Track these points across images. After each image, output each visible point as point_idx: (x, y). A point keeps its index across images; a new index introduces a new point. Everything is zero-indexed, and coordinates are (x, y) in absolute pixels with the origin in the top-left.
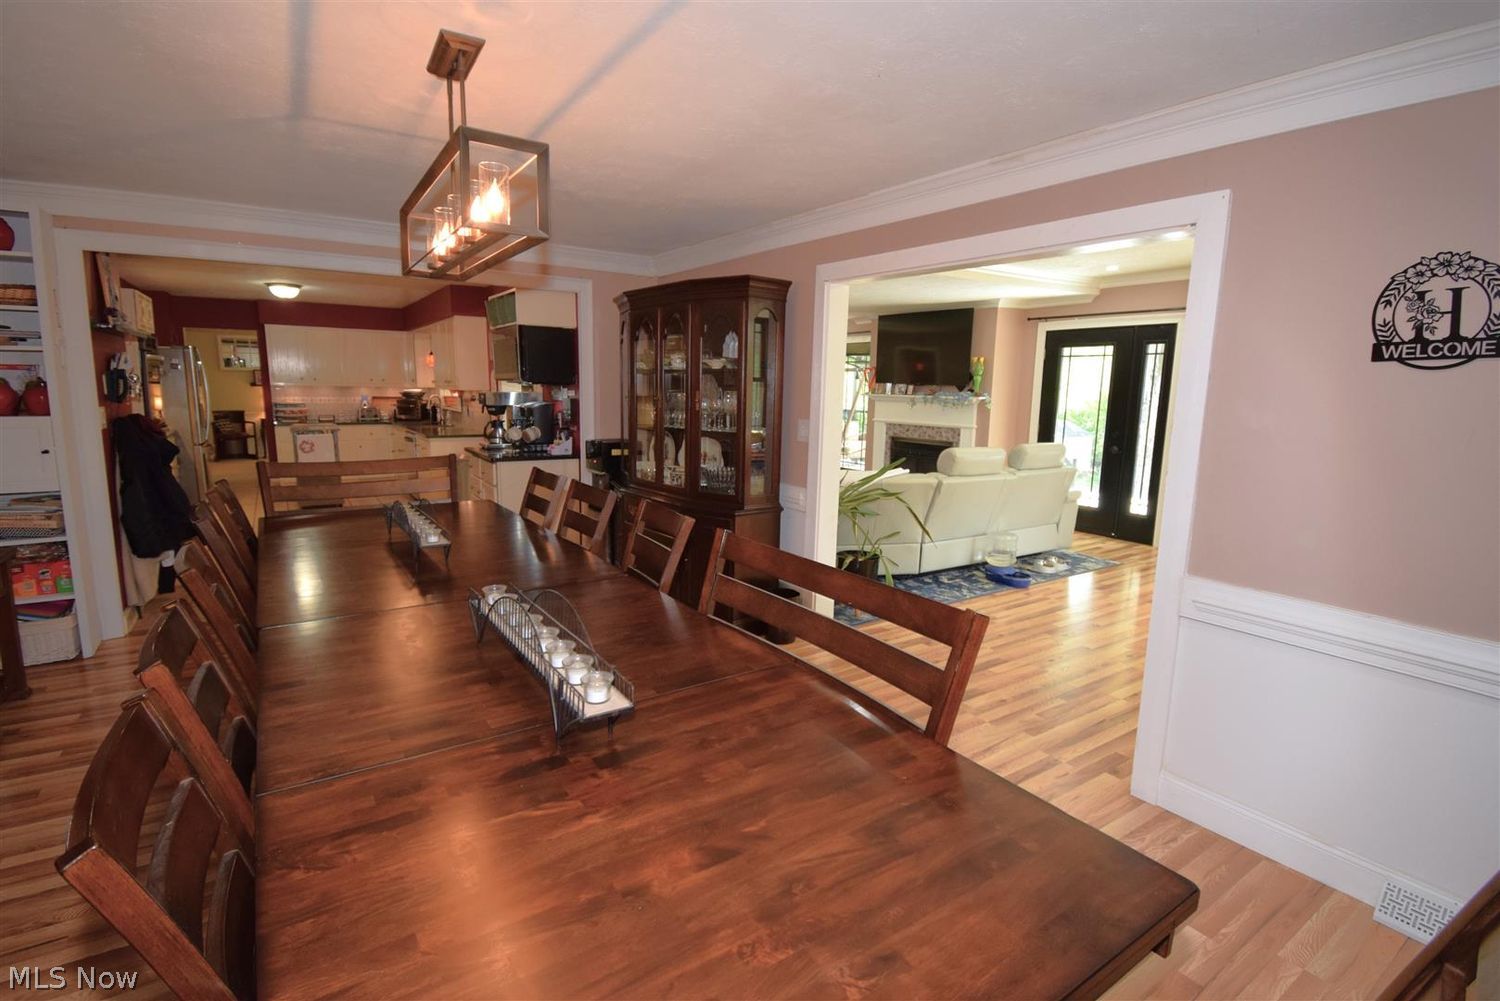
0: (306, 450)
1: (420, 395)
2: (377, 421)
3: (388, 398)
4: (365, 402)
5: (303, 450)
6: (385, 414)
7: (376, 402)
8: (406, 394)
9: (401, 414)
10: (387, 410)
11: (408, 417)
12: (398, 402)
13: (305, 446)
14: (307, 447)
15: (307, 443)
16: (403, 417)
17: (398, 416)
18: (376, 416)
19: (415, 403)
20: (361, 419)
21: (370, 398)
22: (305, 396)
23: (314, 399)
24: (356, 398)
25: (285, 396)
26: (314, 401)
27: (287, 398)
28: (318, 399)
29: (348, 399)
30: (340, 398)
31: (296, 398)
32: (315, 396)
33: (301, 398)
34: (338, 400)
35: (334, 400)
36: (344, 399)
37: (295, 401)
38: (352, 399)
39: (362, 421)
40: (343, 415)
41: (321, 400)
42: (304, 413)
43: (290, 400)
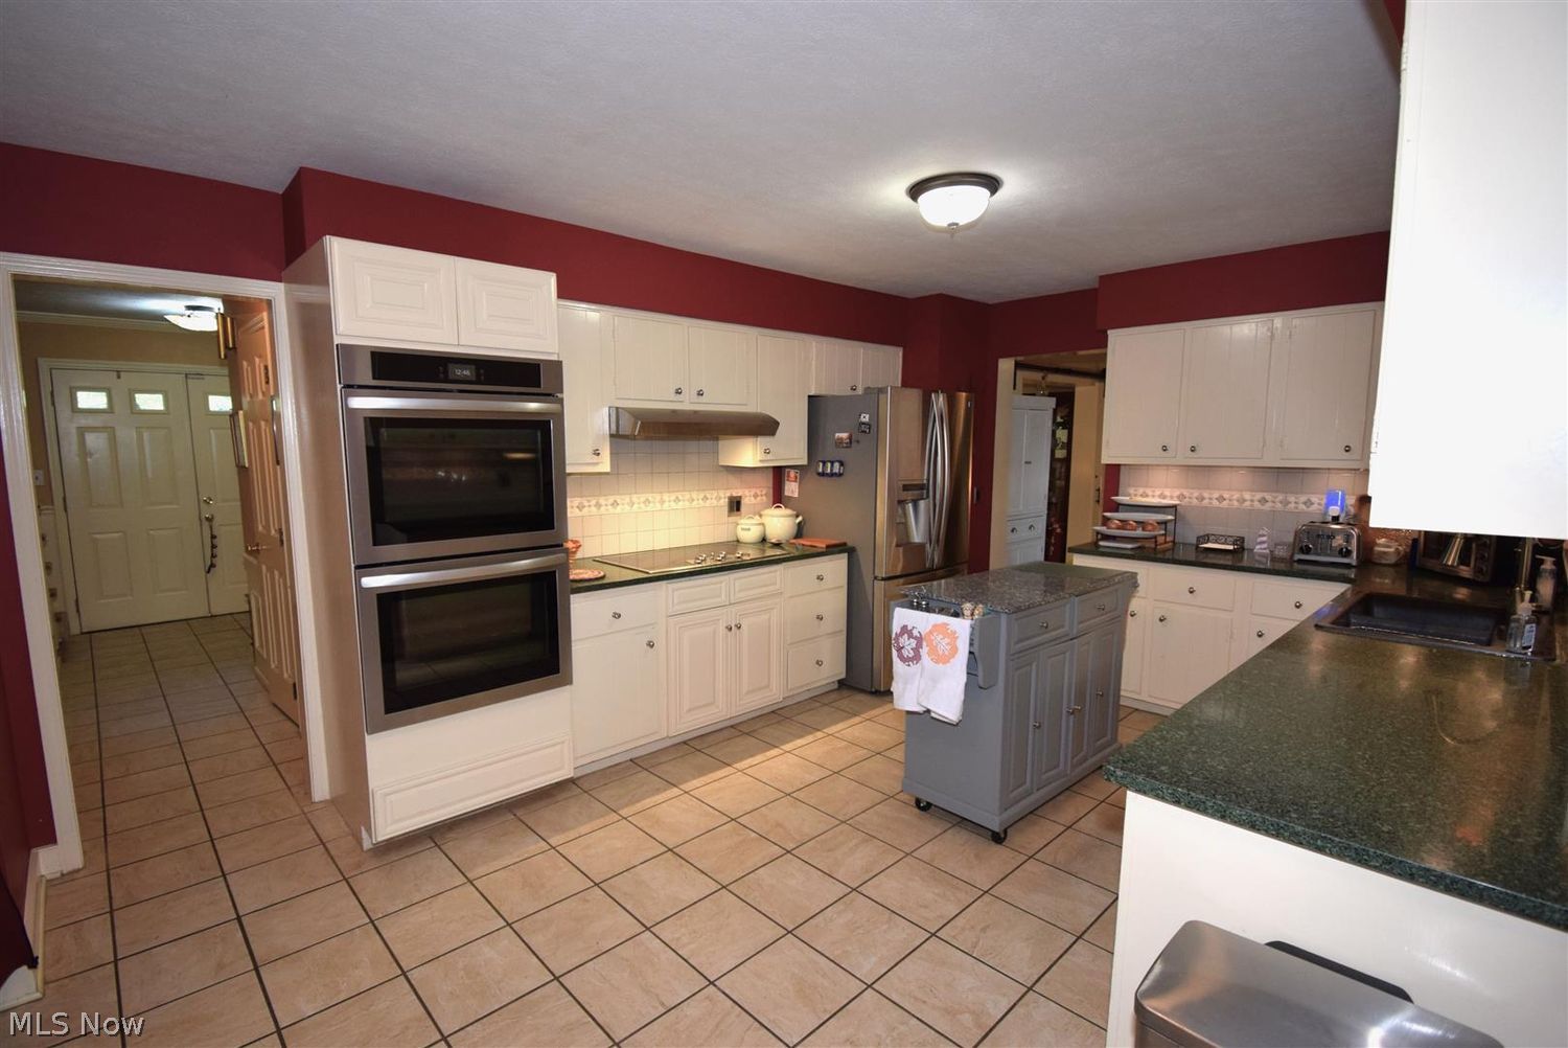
4: (1335, 509)
5: (899, 651)
6: (1385, 550)
14: (908, 644)
15: (911, 634)
17: (1422, 559)
18: (1345, 553)
20: (1297, 555)
21: (1352, 501)
22: (1187, 488)
23: (1206, 495)
24: (1314, 499)
25: (1146, 487)
26: (1206, 502)
27: (1149, 492)
28: (1216, 495)
29: (1292, 499)
30: (1268, 496)
31: (1167, 492)
32: (1208, 488)
33: (1177, 493)
34: (1263, 501)
35: (1252, 501)
36: (1280, 497)
37: (1164, 498)
38: (1303, 498)
39: (1300, 561)
40: (1264, 539)
41: (1221, 499)
42: (1150, 528)
43: (1153, 496)
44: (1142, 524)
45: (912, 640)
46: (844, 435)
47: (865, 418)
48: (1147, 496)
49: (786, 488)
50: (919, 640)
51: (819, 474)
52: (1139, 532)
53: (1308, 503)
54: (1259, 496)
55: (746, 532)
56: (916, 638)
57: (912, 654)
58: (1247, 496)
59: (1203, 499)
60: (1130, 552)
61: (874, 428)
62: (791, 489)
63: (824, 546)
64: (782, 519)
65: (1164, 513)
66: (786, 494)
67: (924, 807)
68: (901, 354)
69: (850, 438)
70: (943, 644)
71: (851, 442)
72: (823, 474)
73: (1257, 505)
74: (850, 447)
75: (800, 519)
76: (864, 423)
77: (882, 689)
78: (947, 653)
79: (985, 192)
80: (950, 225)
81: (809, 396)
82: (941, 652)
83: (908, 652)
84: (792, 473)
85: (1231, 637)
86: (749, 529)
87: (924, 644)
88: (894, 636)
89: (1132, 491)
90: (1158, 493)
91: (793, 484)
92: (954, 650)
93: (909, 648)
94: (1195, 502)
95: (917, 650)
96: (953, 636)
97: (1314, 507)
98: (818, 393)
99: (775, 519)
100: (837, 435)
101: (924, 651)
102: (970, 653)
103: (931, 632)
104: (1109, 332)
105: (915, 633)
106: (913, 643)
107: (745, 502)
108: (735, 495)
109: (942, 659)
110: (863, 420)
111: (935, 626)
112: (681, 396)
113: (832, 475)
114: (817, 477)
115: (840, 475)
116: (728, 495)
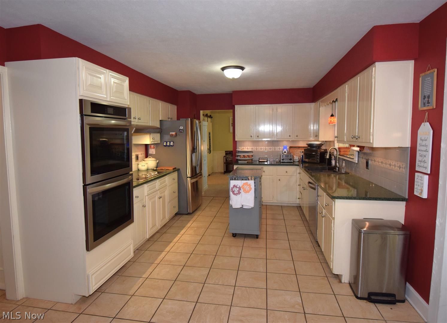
0: (235, 192)
1: (319, 146)
2: (291, 163)
3: (299, 147)
4: (285, 150)
5: (233, 192)
6: (296, 158)
7: (292, 150)
8: (310, 145)
9: (306, 158)
10: (298, 156)
11: (310, 160)
12: (305, 150)
13: (235, 189)
14: (236, 190)
15: (236, 187)
16: (307, 160)
17: (304, 159)
18: (291, 159)
19: (316, 151)
20: (282, 161)
21: (288, 148)
22: (253, 146)
23: (258, 148)
24: (281, 148)
25: (243, 146)
26: (258, 150)
27: (244, 148)
28: (260, 148)
29: (276, 148)
30: (271, 148)
31: (249, 148)
32: (258, 146)
33: (251, 148)
34: (270, 149)
35: (268, 149)
36: (274, 148)
37: (248, 149)
38: (278, 148)
39: (282, 162)
40: (272, 158)
41: (261, 149)
42: (250, 157)
43: (245, 149)
44: (249, 156)
45: (237, 189)
46: (174, 133)
47: (182, 128)
48: (244, 149)
49: (150, 151)
50: (240, 188)
51: (165, 146)
52: (248, 158)
53: (279, 149)
54: (269, 148)
55: (143, 167)
56: (238, 188)
57: (237, 192)
58: (267, 148)
59: (257, 149)
60: (246, 163)
61: (185, 130)
62: (152, 151)
63: (172, 169)
64: (152, 161)
65: (250, 153)
66: (150, 153)
67: (234, 235)
68: (176, 107)
69: (176, 134)
70: (247, 188)
71: (176, 135)
72: (166, 146)
73: (269, 150)
74: (176, 137)
75: (158, 161)
76: (181, 129)
77: (191, 212)
78: (249, 190)
79: (241, 70)
80: (232, 78)
81: (160, 120)
82: (247, 190)
83: (236, 192)
84: (152, 146)
85: (273, 181)
86: (145, 166)
87: (242, 189)
88: (231, 188)
89: (240, 148)
90: (246, 148)
91: (153, 149)
92: (251, 189)
93: (236, 191)
94: (255, 150)
95: (239, 191)
96: (250, 185)
97: (281, 150)
98: (163, 119)
99: (150, 162)
100: (171, 133)
101: (242, 191)
102: (255, 189)
103: (243, 185)
104: (235, 106)
105: (238, 186)
106: (238, 189)
107: (139, 156)
108: (137, 154)
109: (248, 192)
110: (180, 128)
111: (244, 184)
112: (140, 120)
113: (170, 146)
114: (164, 147)
115: (173, 146)
116: (135, 154)
